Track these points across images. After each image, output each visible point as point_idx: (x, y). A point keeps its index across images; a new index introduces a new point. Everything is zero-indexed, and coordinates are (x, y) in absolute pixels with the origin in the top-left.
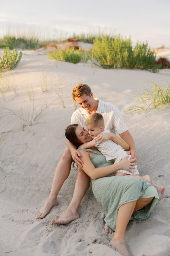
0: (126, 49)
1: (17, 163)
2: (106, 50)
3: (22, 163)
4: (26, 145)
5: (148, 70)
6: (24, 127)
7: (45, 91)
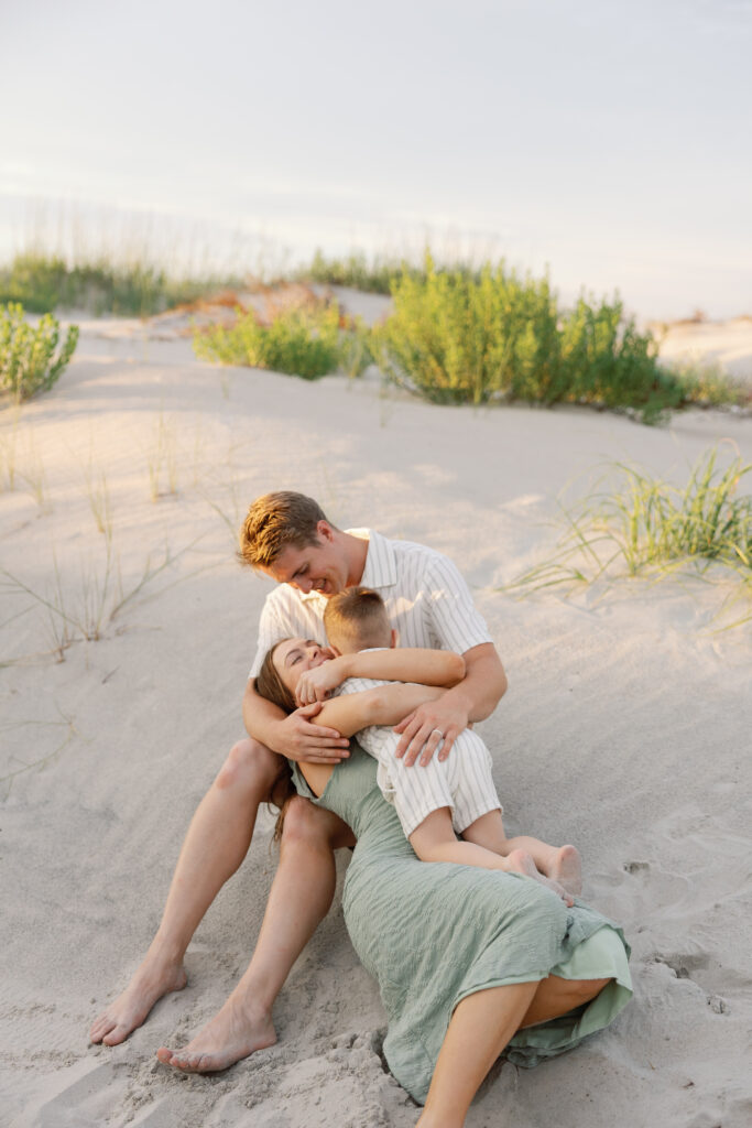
0: (530, 325)
1: (26, 804)
2: (444, 322)
3: (47, 802)
4: (70, 723)
5: (621, 413)
6: (67, 648)
7: (169, 495)
